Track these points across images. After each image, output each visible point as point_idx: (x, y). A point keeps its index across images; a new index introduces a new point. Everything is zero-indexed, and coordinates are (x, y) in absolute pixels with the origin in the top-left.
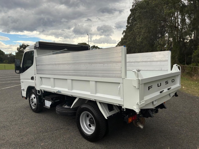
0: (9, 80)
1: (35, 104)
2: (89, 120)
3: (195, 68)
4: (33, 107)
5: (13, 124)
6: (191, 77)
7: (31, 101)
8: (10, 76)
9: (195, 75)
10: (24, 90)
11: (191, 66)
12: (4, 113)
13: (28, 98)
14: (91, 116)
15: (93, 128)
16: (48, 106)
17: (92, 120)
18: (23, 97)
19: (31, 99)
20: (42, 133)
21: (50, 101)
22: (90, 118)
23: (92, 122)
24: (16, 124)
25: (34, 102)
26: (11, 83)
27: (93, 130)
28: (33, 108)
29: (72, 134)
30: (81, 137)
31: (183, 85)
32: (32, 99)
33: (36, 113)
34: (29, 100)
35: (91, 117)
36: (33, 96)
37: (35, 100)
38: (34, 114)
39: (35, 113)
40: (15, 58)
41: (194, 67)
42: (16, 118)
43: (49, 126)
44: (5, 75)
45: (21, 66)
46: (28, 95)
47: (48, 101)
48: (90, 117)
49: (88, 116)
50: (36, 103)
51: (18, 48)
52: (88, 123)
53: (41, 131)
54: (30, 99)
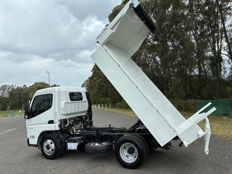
2: (128, 151)
7: (44, 148)
10: (33, 137)
16: (74, 148)
18: (30, 145)
19: (45, 145)
21: (76, 142)
22: (129, 149)
23: (131, 152)
25: (50, 148)
32: (48, 145)
36: (49, 141)
37: (52, 146)
47: (72, 143)
49: (125, 148)
50: (54, 149)
52: (126, 154)
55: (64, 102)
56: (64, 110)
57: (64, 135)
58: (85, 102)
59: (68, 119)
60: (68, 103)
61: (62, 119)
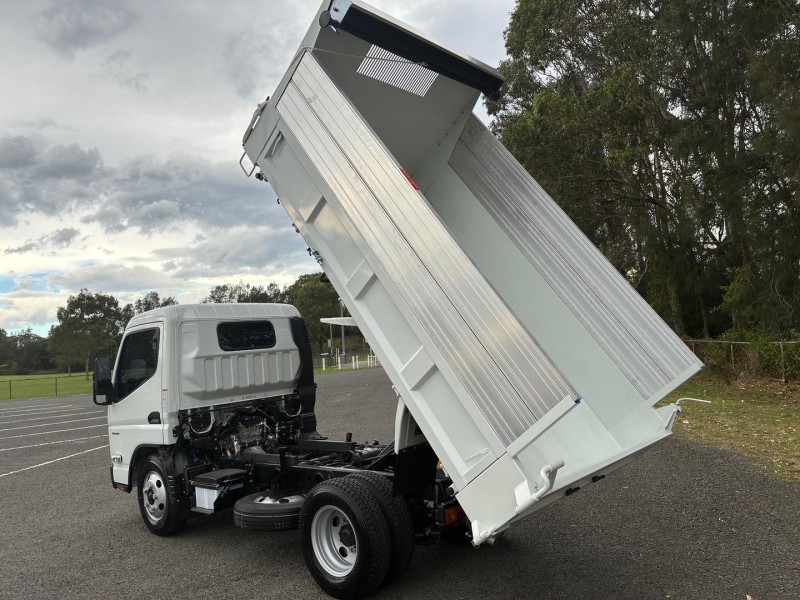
0: (43, 438)
1: (161, 506)
2: (340, 534)
3: (738, 349)
4: (152, 516)
5: (94, 572)
6: (729, 383)
7: (144, 496)
8: (40, 422)
9: (742, 374)
10: (120, 460)
11: (724, 340)
12: (55, 544)
13: (135, 489)
14: (345, 520)
15: (352, 558)
16: (207, 507)
17: (346, 531)
18: (116, 485)
19: (146, 489)
20: (194, 591)
21: (215, 489)
22: (342, 528)
23: (346, 539)
24: (103, 574)
25: (156, 498)
26: (52, 448)
27: (350, 564)
28: (154, 520)
29: (290, 585)
30: (316, 590)
31: (688, 414)
32: (151, 490)
33: (164, 536)
34: (140, 494)
35: (345, 524)
36: (154, 478)
37: (161, 493)
38: (156, 540)
39: (160, 539)
40: (48, 349)
41: (734, 345)
42: (100, 556)
43: (212, 571)
44: (17, 418)
45: (113, 381)
46: (135, 476)
47: (205, 491)
48: (342, 523)
49: (335, 522)
50: (165, 503)
51: (62, 309)
52: (338, 545)
53: (188, 587)
54: (144, 490)
55: (193, 354)
56: (191, 379)
57: (196, 460)
58: (286, 352)
59: (212, 408)
60: (210, 358)
61: (186, 410)
